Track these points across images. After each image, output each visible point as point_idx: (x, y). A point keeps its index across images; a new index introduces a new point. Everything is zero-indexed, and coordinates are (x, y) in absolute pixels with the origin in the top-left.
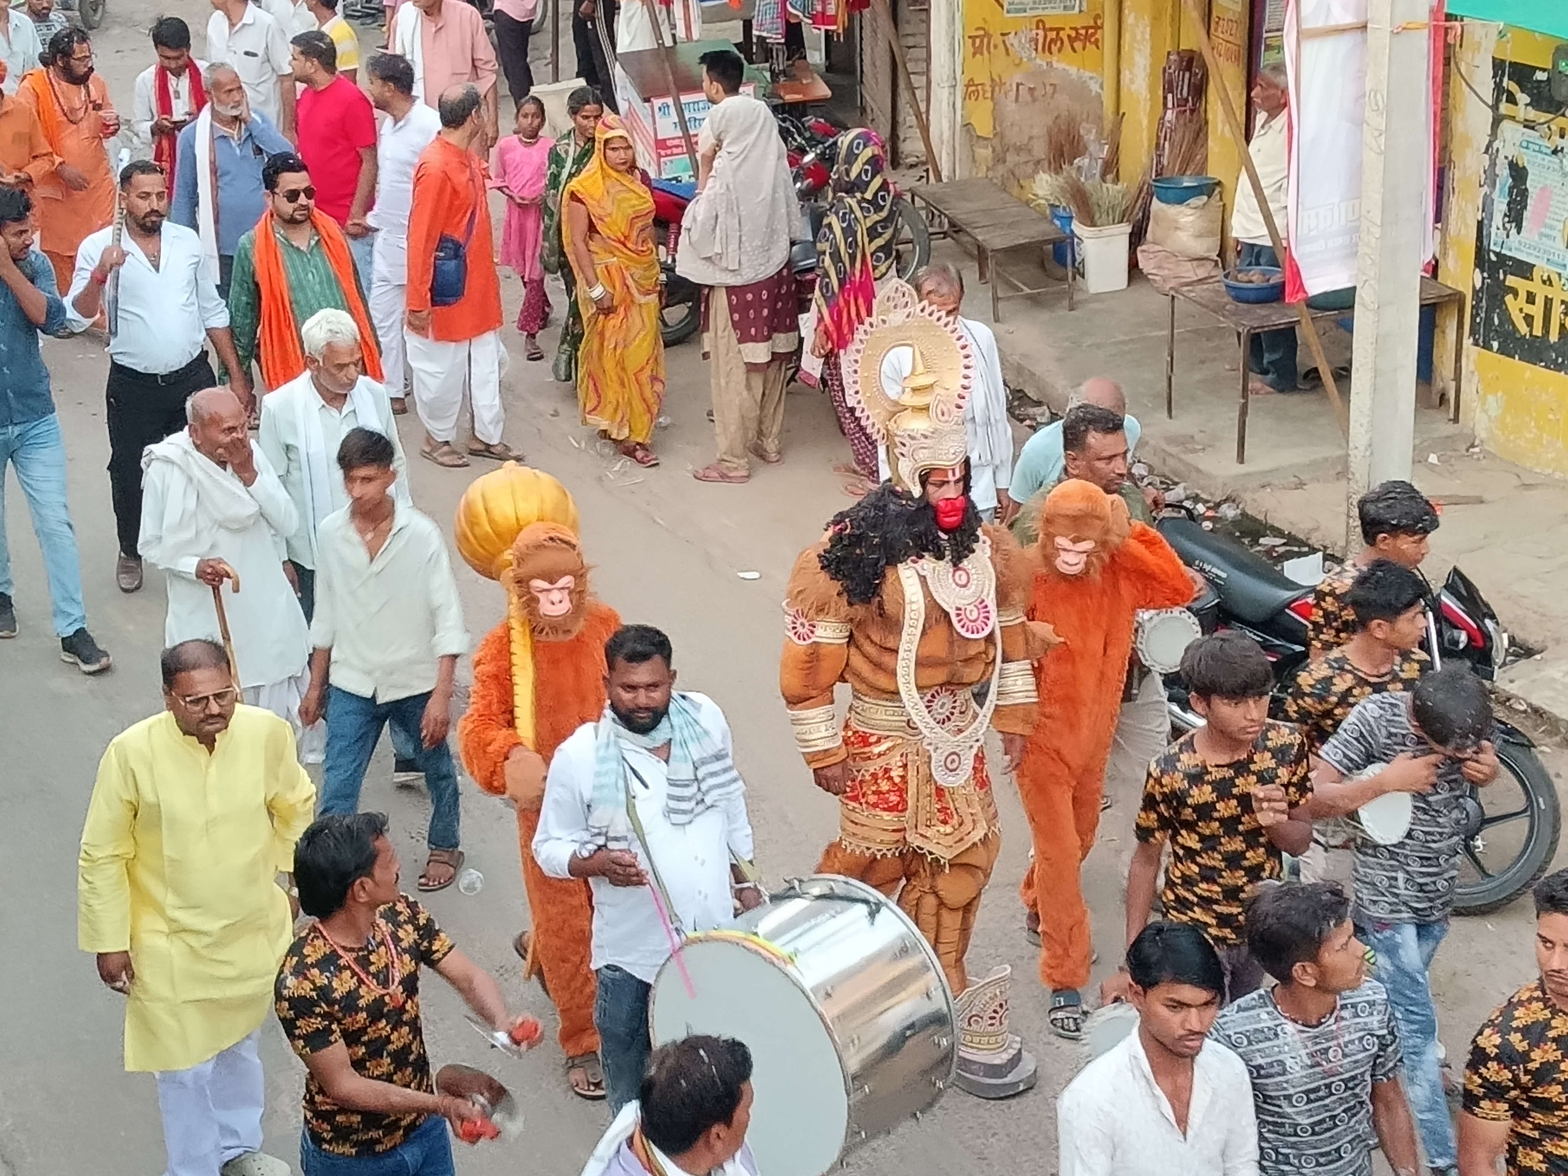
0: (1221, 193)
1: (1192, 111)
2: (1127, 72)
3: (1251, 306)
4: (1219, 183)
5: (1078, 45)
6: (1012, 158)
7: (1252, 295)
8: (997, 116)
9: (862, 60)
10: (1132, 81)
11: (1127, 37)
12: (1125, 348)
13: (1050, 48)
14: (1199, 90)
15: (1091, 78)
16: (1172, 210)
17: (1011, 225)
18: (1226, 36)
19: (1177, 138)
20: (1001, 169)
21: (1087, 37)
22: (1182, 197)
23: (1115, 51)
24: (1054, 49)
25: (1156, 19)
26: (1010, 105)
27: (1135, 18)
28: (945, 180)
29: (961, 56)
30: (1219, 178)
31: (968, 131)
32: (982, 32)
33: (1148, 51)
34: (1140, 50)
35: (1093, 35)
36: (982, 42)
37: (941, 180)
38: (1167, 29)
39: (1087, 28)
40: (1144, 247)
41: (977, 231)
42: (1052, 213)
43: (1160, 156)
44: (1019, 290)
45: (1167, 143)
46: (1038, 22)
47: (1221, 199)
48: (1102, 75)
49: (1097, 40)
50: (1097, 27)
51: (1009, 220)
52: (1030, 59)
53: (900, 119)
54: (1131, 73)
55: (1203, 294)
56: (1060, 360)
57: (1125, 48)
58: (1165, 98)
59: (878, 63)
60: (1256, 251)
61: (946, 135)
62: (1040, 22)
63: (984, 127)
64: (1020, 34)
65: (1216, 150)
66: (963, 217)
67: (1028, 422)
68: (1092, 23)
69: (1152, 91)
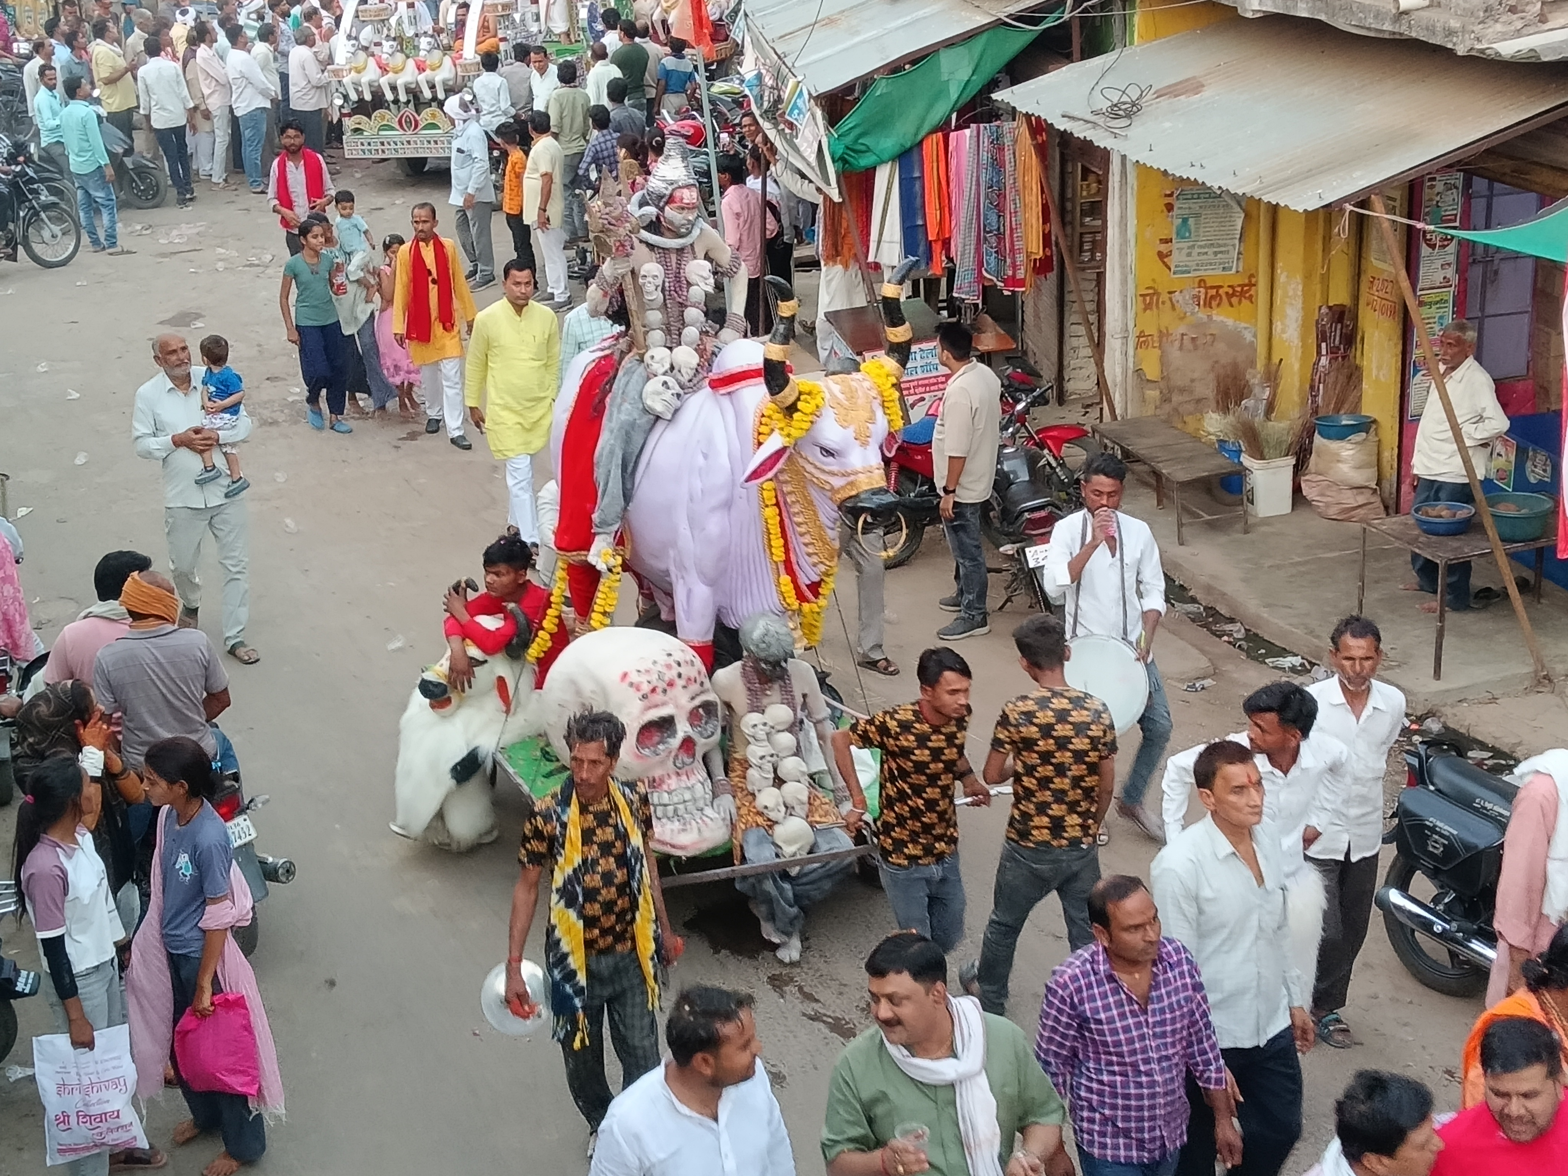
0: (1376, 429)
1: (1344, 358)
2: (1279, 323)
3: (1441, 538)
4: (1375, 421)
5: (1234, 300)
6: (1176, 398)
7: (1442, 529)
8: (1163, 361)
9: (1023, 312)
10: (1283, 331)
11: (1279, 293)
12: (1303, 569)
13: (1210, 303)
14: (1350, 339)
15: (1246, 328)
16: (1334, 445)
17: (1190, 459)
18: (1381, 294)
19: (1330, 380)
20: (1167, 407)
21: (1242, 294)
22: (1342, 434)
23: (1268, 306)
24: (1214, 304)
25: (1308, 277)
26: (1175, 353)
27: (1287, 277)
28: (1119, 418)
29: (1134, 311)
30: (1374, 415)
31: (1139, 376)
32: (1151, 291)
33: (1300, 305)
34: (1292, 304)
35: (1247, 291)
36: (1151, 299)
37: (1116, 419)
38: (1317, 288)
39: (1242, 286)
40: (1307, 477)
41: (1160, 465)
42: (1220, 446)
43: (1315, 396)
44: (1200, 517)
45: (1321, 386)
46: (1200, 281)
47: (1376, 435)
48: (1256, 325)
49: (1251, 296)
50: (1251, 285)
51: (1187, 454)
52: (1193, 314)
53: (1065, 363)
54: (1282, 324)
55: (1394, 527)
56: (1245, 580)
57: (1278, 301)
58: (1319, 347)
59: (1042, 315)
60: (1435, 487)
61: (1119, 379)
62: (1202, 282)
63: (1152, 371)
64: (1185, 292)
65: (1370, 392)
66: (1143, 452)
67: (1226, 638)
68: (1247, 281)
69: (1303, 339)
